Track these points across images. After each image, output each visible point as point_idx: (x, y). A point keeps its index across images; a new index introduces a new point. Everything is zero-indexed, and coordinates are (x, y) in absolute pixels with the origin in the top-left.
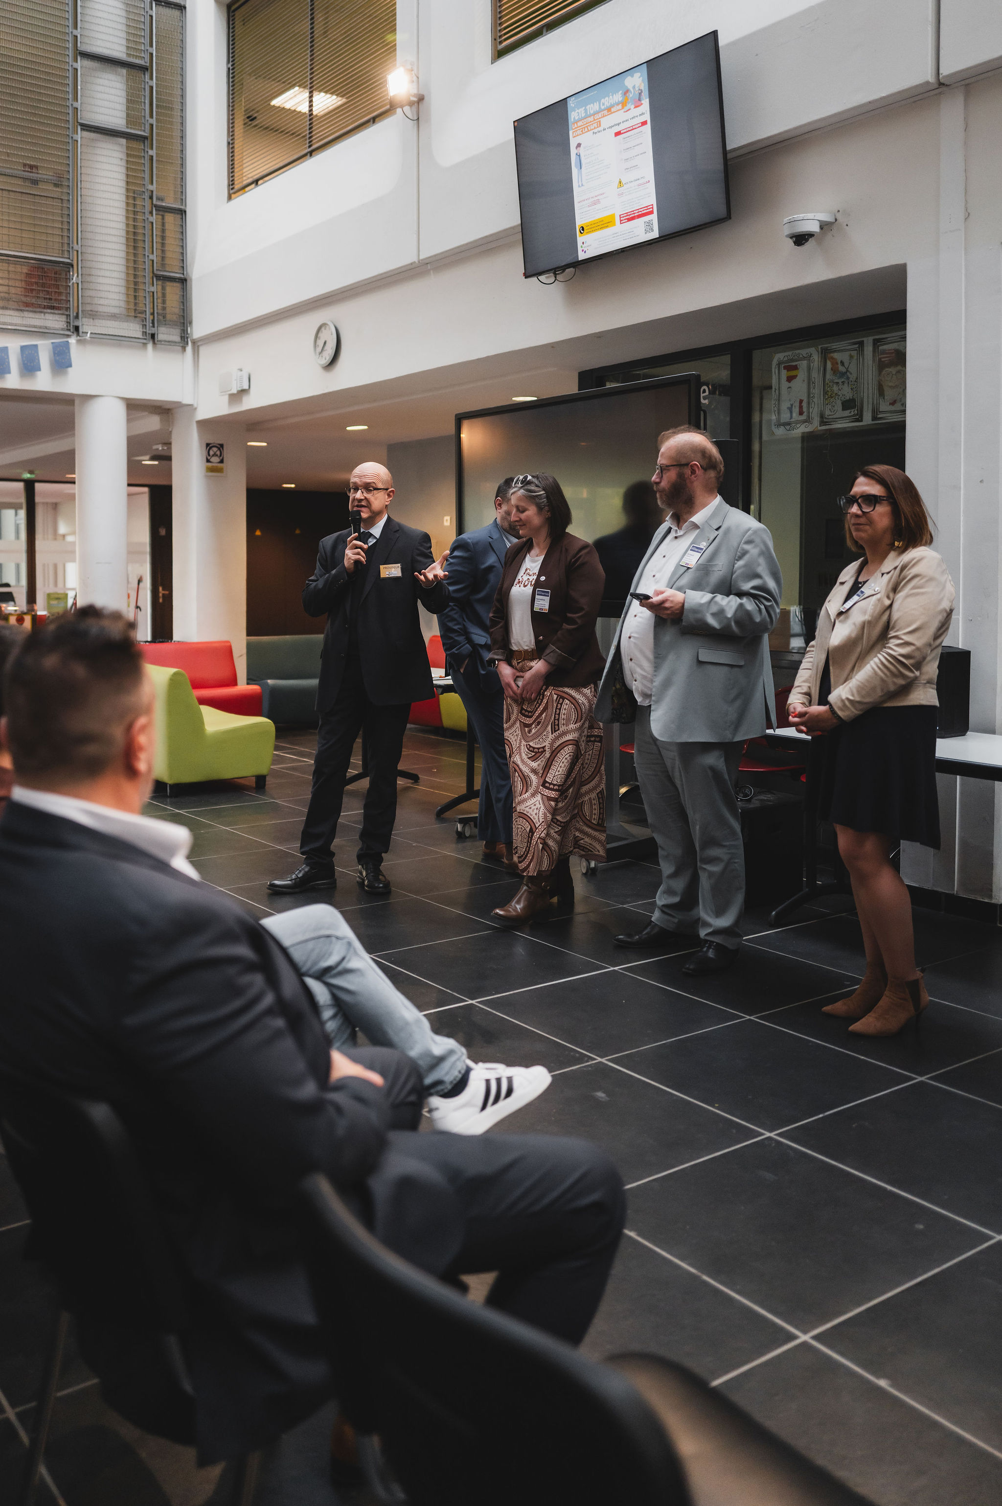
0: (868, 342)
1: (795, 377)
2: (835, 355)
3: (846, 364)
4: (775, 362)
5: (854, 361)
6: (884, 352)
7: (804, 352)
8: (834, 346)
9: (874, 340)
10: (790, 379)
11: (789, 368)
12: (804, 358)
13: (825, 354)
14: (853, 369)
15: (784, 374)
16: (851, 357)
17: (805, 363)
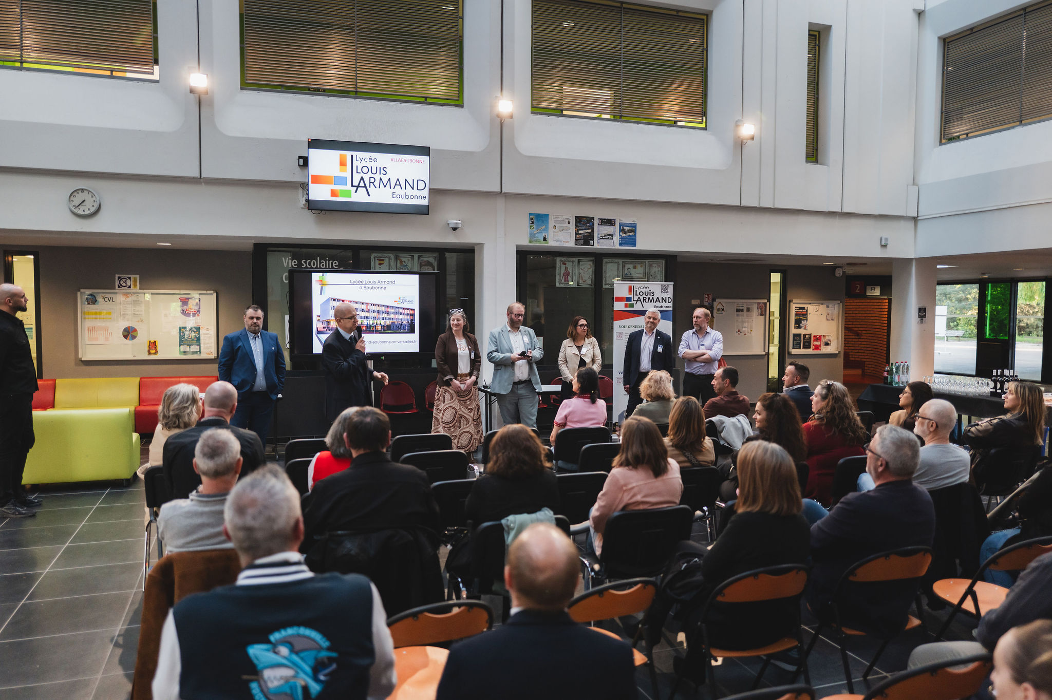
0: (416, 256)
1: (383, 264)
2: (401, 258)
3: (406, 262)
4: (372, 257)
5: (410, 261)
6: (422, 261)
7: (387, 255)
8: (401, 255)
9: (418, 256)
10: (380, 264)
11: (380, 260)
12: (386, 257)
13: (397, 258)
14: (409, 264)
15: (377, 262)
16: (408, 260)
17: (387, 259)
